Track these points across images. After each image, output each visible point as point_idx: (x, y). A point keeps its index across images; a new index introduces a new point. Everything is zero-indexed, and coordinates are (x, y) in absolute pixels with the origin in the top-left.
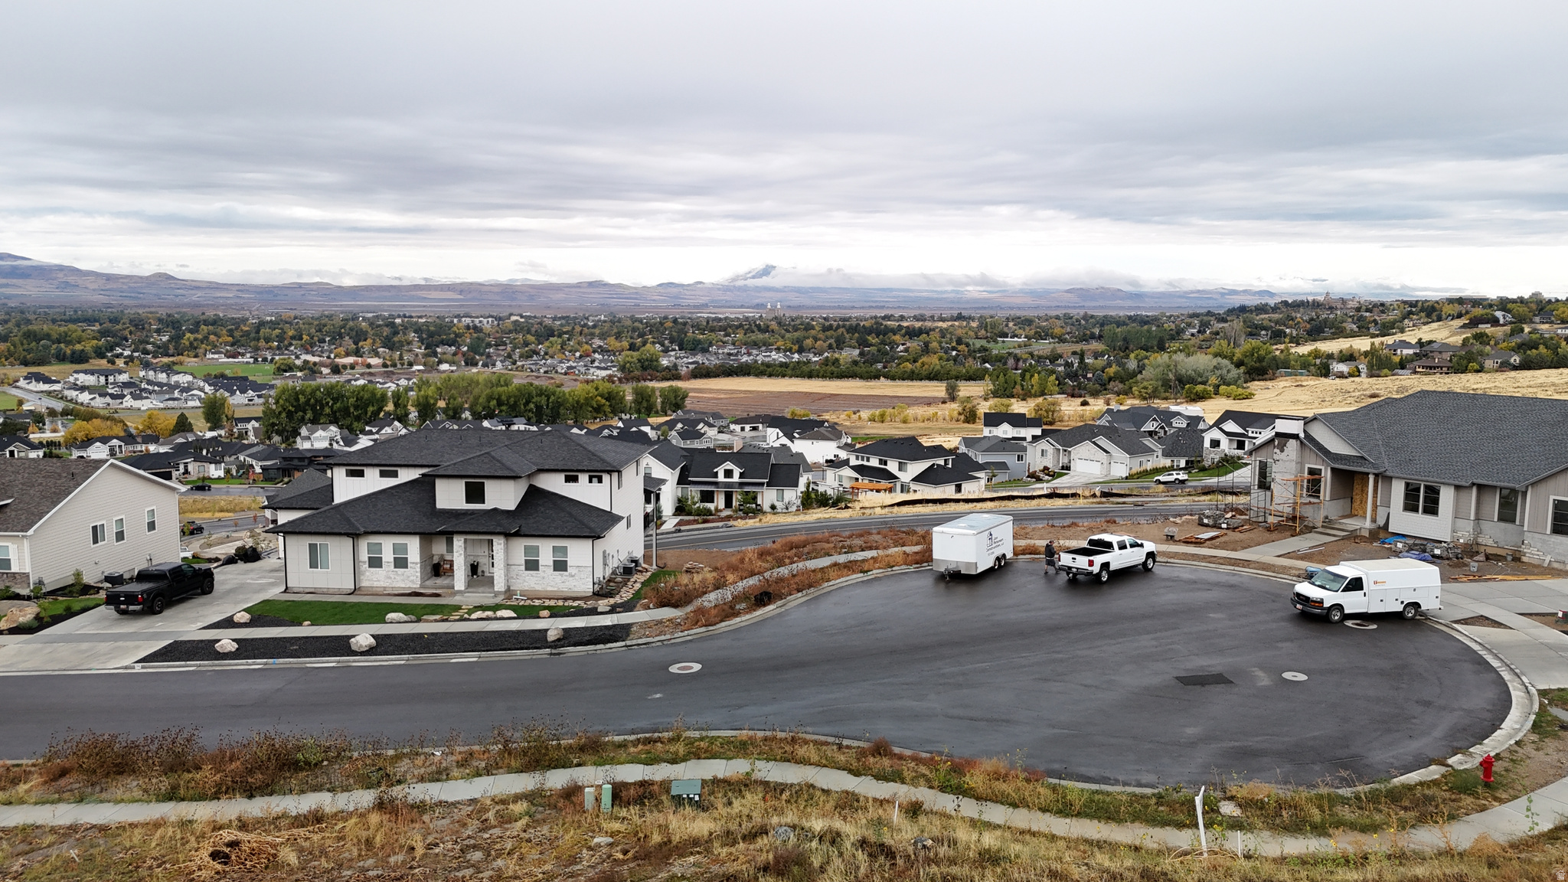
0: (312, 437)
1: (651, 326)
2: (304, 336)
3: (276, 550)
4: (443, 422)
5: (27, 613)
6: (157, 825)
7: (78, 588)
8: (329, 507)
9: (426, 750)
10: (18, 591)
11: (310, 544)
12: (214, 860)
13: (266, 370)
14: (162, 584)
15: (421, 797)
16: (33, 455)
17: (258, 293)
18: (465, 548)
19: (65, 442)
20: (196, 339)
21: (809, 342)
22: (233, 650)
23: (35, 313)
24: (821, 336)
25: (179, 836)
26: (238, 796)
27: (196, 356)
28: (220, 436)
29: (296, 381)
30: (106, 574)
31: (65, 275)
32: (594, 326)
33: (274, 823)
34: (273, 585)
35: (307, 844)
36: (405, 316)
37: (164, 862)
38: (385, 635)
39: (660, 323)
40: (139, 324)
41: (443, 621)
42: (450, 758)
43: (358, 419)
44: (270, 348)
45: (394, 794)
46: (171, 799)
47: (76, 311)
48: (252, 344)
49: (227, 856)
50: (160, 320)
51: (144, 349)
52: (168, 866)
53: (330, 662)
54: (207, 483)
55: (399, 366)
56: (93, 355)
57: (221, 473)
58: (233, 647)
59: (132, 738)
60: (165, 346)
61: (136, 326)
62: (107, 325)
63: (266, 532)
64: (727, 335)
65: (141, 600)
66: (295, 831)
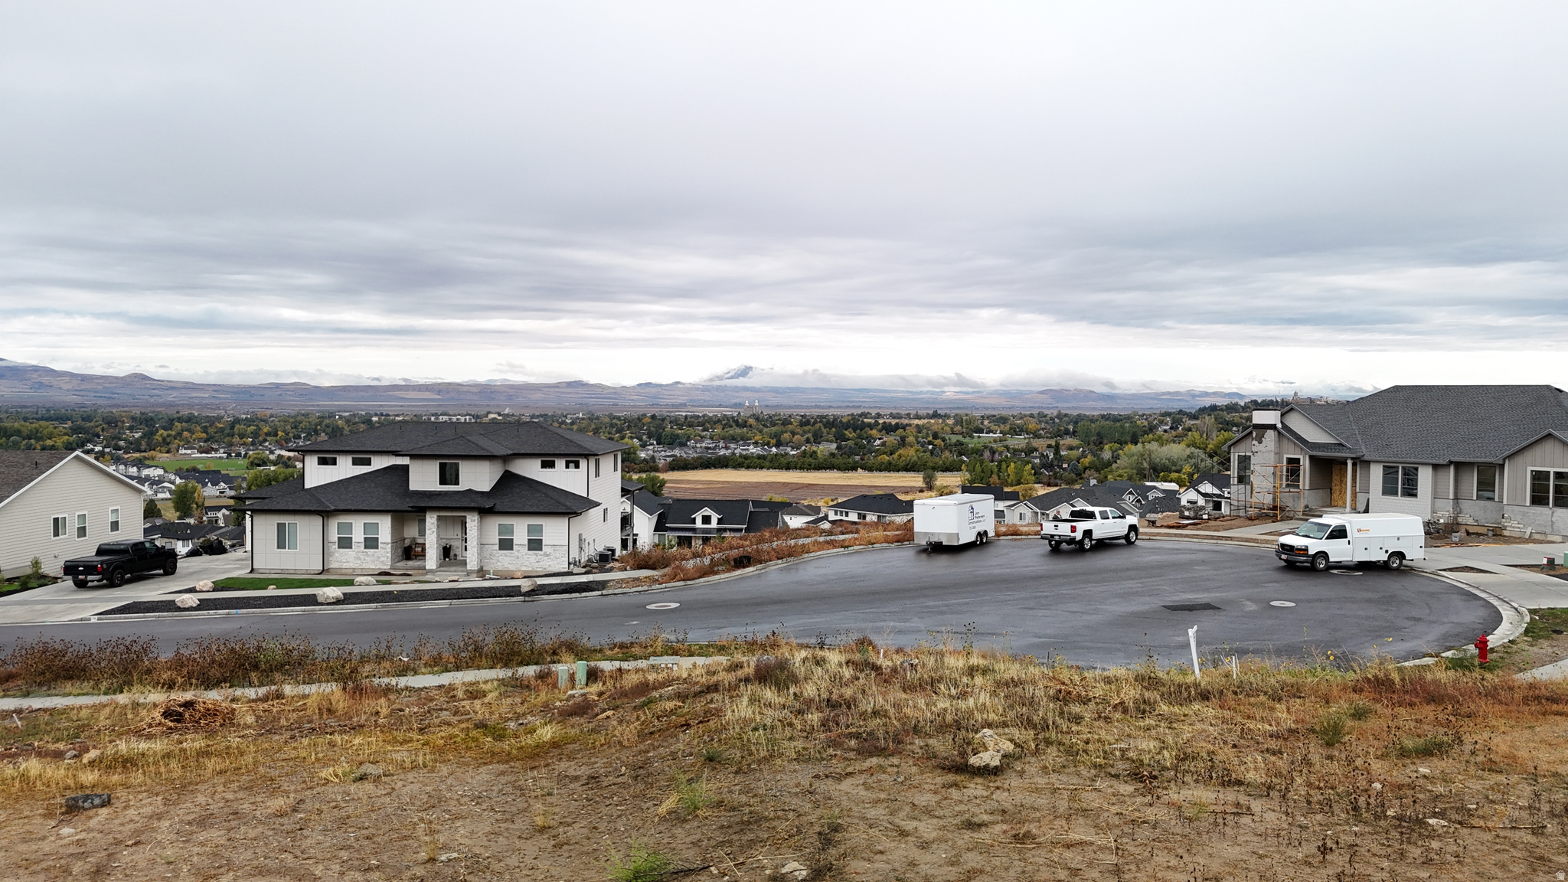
1: (629, 422)
2: (279, 433)
13: (241, 465)
17: (234, 393)
20: (169, 436)
21: (786, 436)
23: (6, 412)
24: (798, 430)
27: (168, 452)
28: (189, 522)
31: (39, 376)
32: (572, 423)
36: (382, 415)
39: (639, 419)
40: (112, 422)
44: (245, 444)
47: (48, 410)
48: (226, 440)
50: (134, 419)
51: (116, 444)
60: (138, 441)
61: (109, 423)
62: (80, 422)
64: (704, 430)
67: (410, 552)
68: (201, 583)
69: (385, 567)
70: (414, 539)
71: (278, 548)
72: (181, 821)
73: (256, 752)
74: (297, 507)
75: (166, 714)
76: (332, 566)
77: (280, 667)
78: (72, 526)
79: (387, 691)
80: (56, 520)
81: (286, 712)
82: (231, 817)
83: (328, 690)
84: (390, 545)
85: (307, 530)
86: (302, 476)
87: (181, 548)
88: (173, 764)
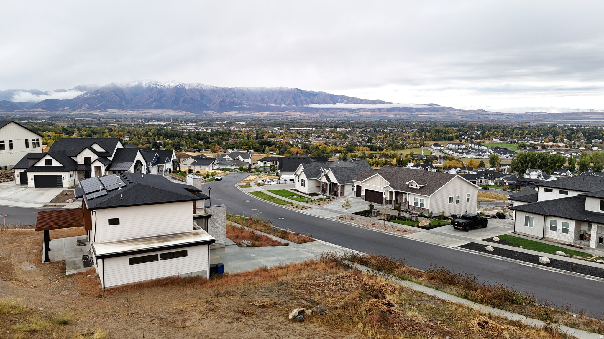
0: (530, 174)
2: (532, 133)
3: (512, 216)
4: (591, 173)
5: (427, 222)
6: (461, 306)
7: (442, 217)
8: (535, 203)
9: (569, 313)
10: (425, 215)
11: (526, 216)
12: (479, 325)
13: (514, 146)
14: (470, 221)
15: (565, 332)
16: (433, 170)
17: (515, 116)
18: (597, 230)
19: (443, 167)
20: (490, 134)
22: (492, 250)
23: (439, 123)
25: (467, 313)
26: (489, 305)
27: (489, 140)
28: (494, 170)
29: (526, 151)
30: (452, 214)
31: (450, 111)
33: (502, 320)
34: (509, 229)
35: (514, 333)
36: (578, 126)
37: (462, 320)
38: (555, 259)
40: (471, 128)
41: (583, 259)
42: (580, 320)
43: (551, 168)
44: (517, 138)
45: (553, 326)
46: (466, 298)
47: (451, 123)
48: (510, 136)
49: (483, 326)
50: (478, 126)
51: (472, 136)
52: (463, 322)
53: (530, 265)
54: (488, 187)
55: (573, 147)
56: (455, 138)
57: (493, 184)
58: (492, 249)
59: (455, 273)
60: (479, 136)
61: (470, 128)
62: (461, 128)
63: (509, 208)
65: (462, 225)
66: (510, 326)
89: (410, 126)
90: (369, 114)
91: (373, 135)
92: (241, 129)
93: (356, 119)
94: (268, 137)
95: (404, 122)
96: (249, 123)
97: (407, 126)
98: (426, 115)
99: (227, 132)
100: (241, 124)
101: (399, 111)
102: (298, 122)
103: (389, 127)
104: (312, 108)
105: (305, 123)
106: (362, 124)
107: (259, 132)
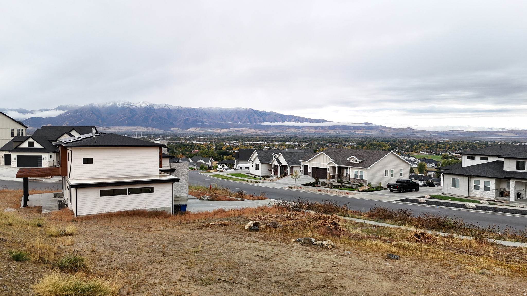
2: (453, 147)
13: (439, 157)
17: (438, 134)
20: (417, 147)
23: (373, 139)
27: (417, 152)
29: (449, 161)
31: (382, 129)
36: (492, 142)
40: (401, 142)
44: (441, 151)
47: (384, 139)
48: (435, 149)
50: (407, 142)
51: (402, 149)
60: (408, 149)
61: (400, 143)
62: (392, 142)
67: (503, 194)
68: (426, 195)
69: (492, 198)
70: (505, 189)
71: (452, 187)
72: (420, 271)
73: (444, 254)
74: (459, 173)
75: (416, 235)
76: (471, 195)
77: (452, 227)
78: (390, 173)
79: (493, 244)
80: (386, 171)
81: (454, 244)
82: (436, 274)
83: (470, 239)
84: (495, 190)
85: (463, 182)
86: (461, 163)
87: (420, 183)
88: (418, 252)
89: (348, 141)
90: (313, 131)
91: (317, 148)
92: (203, 143)
93: (302, 135)
94: (226, 149)
95: (343, 138)
96: (210, 138)
97: (346, 141)
98: (362, 132)
99: (190, 145)
100: (202, 139)
101: (339, 129)
102: (252, 137)
103: (330, 141)
104: (264, 126)
105: (258, 138)
106: (307, 139)
107: (218, 145)
